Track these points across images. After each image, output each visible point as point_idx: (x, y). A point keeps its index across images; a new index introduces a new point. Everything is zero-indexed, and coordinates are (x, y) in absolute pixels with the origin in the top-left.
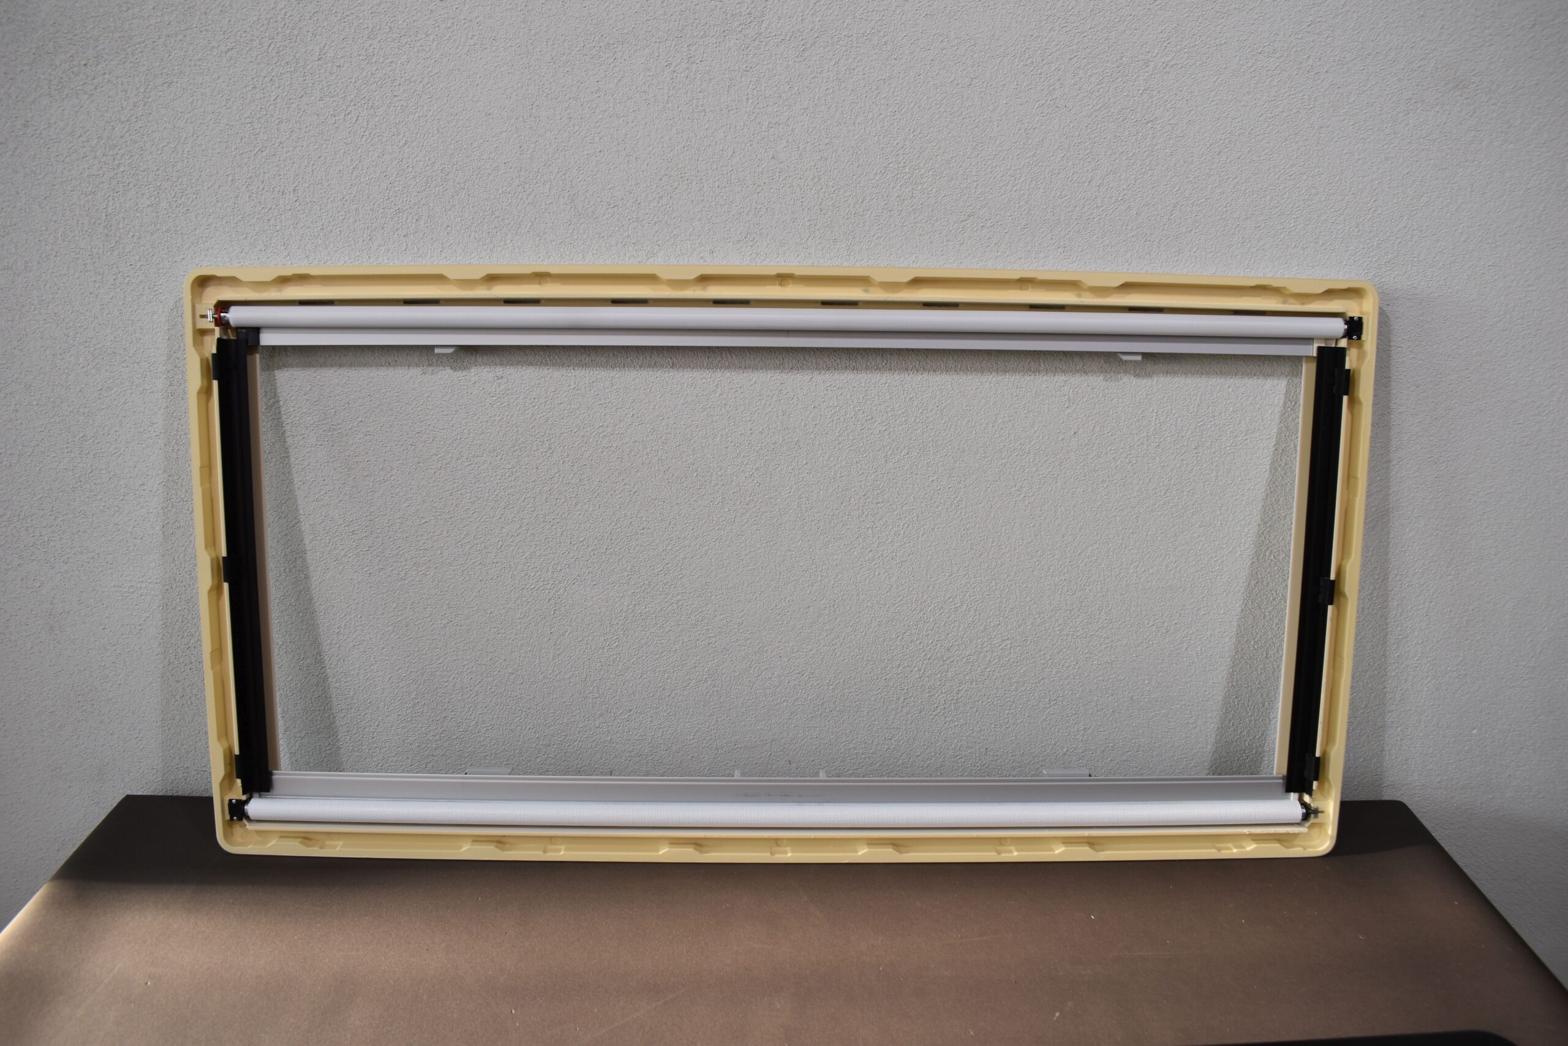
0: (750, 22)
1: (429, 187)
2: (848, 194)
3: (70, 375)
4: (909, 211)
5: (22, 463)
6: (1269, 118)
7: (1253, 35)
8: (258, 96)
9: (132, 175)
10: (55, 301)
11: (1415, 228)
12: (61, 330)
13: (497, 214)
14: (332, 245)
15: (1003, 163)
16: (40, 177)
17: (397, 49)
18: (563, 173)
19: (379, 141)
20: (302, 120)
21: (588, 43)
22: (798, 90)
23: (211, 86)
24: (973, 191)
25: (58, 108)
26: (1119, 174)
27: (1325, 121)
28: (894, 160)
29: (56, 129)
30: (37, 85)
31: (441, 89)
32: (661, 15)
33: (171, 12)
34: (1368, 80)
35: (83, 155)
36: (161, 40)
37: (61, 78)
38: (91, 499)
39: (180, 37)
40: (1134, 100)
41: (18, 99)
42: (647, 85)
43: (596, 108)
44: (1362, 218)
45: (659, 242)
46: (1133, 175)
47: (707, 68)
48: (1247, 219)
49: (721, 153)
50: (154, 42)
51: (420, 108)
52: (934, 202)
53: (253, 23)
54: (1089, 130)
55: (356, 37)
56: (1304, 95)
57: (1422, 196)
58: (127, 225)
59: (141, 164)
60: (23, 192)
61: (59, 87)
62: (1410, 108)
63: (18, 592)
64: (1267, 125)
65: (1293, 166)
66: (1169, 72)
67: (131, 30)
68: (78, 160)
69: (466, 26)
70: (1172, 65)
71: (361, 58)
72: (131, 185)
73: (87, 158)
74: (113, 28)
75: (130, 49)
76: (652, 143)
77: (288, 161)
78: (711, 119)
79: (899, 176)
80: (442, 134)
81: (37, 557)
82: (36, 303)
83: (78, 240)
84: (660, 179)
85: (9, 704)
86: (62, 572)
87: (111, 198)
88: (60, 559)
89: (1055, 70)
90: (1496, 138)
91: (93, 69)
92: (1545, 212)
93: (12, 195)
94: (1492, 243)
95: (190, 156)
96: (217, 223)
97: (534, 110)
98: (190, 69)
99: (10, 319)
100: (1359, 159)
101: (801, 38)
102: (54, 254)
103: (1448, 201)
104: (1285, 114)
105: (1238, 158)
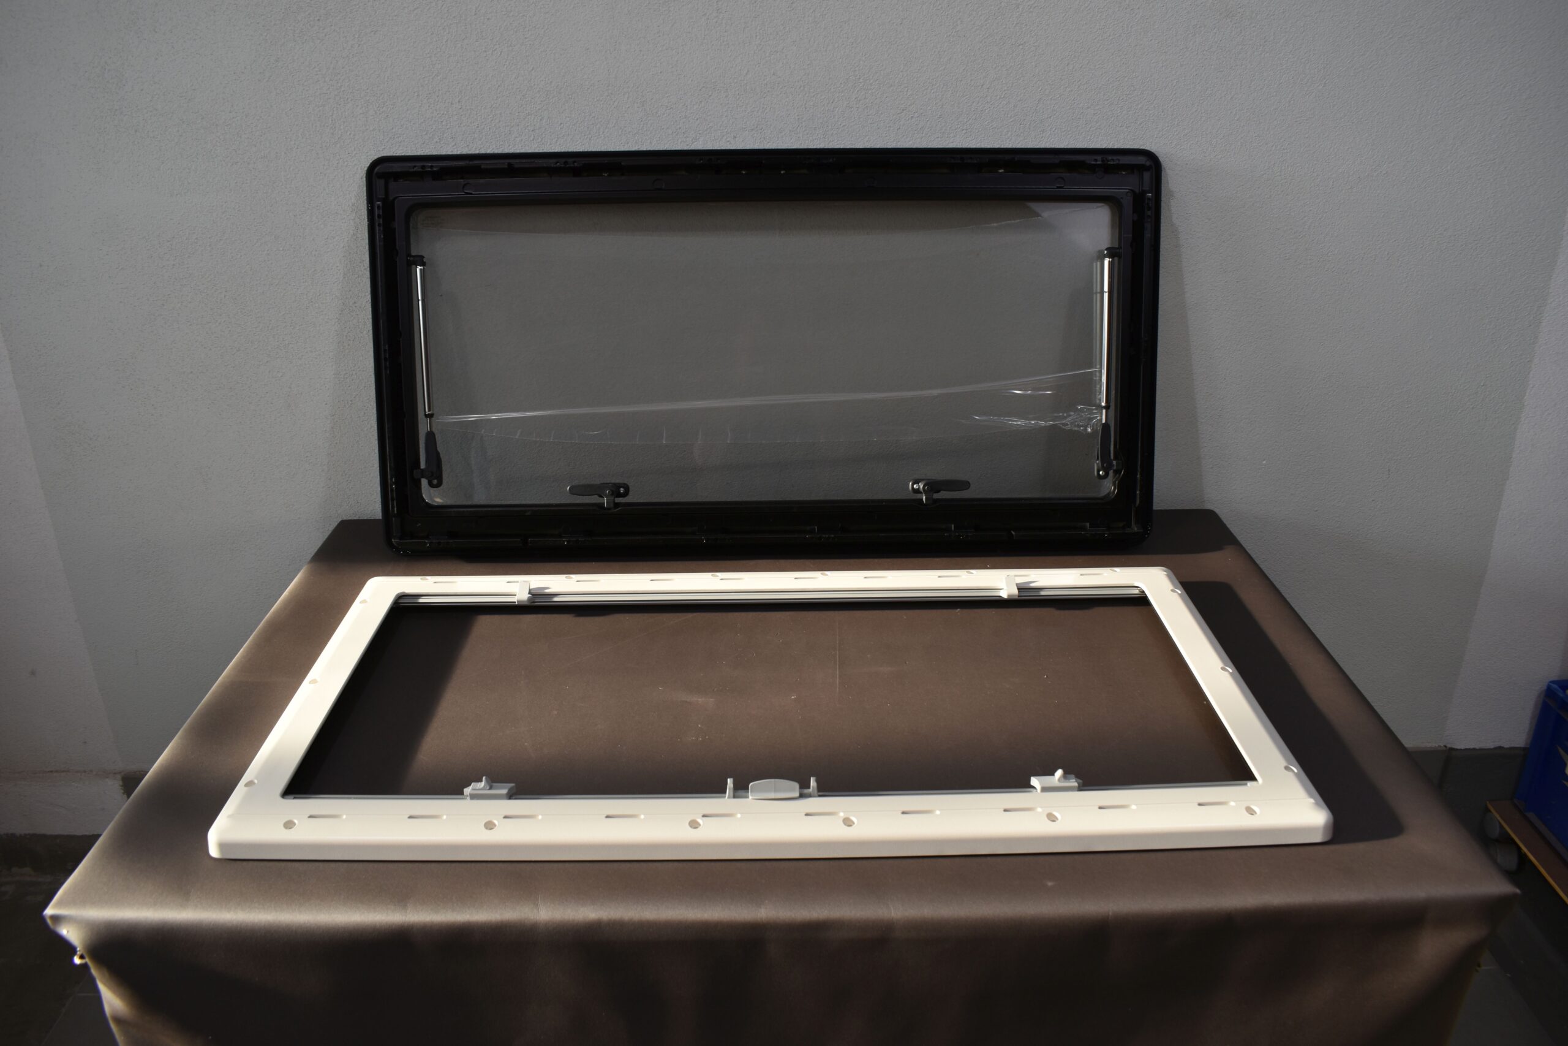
1: (549, 98)
2: (823, 97)
3: (306, 229)
6: (1101, 40)
8: (435, 39)
10: (296, 179)
11: (1203, 112)
12: (300, 198)
13: (593, 115)
14: (484, 138)
15: (924, 75)
16: (287, 95)
18: (636, 87)
19: (515, 68)
20: (464, 54)
22: (789, 29)
24: (905, 93)
25: (300, 49)
26: (1001, 80)
27: (1138, 41)
28: (853, 74)
29: (298, 62)
30: (285, 34)
35: (316, 80)
37: (302, 29)
40: (1010, 31)
41: (272, 43)
42: (691, 28)
45: (700, 132)
46: (1010, 80)
48: (1088, 108)
49: (740, 72)
51: (542, 46)
56: (1124, 24)
57: (1207, 90)
59: (356, 86)
61: (301, 35)
62: (1197, 30)
65: (1118, 72)
68: (313, 83)
71: (503, 13)
72: (349, 100)
79: (856, 85)
81: (281, 356)
82: (283, 180)
83: (313, 138)
84: (700, 90)
86: (298, 366)
88: (296, 356)
90: (1257, 49)
91: (324, 23)
94: (1257, 121)
95: (389, 80)
97: (617, 46)
98: (389, 22)
99: (265, 192)
100: (1162, 66)
102: (296, 147)
103: (1225, 93)
104: (1111, 38)
105: (1081, 67)
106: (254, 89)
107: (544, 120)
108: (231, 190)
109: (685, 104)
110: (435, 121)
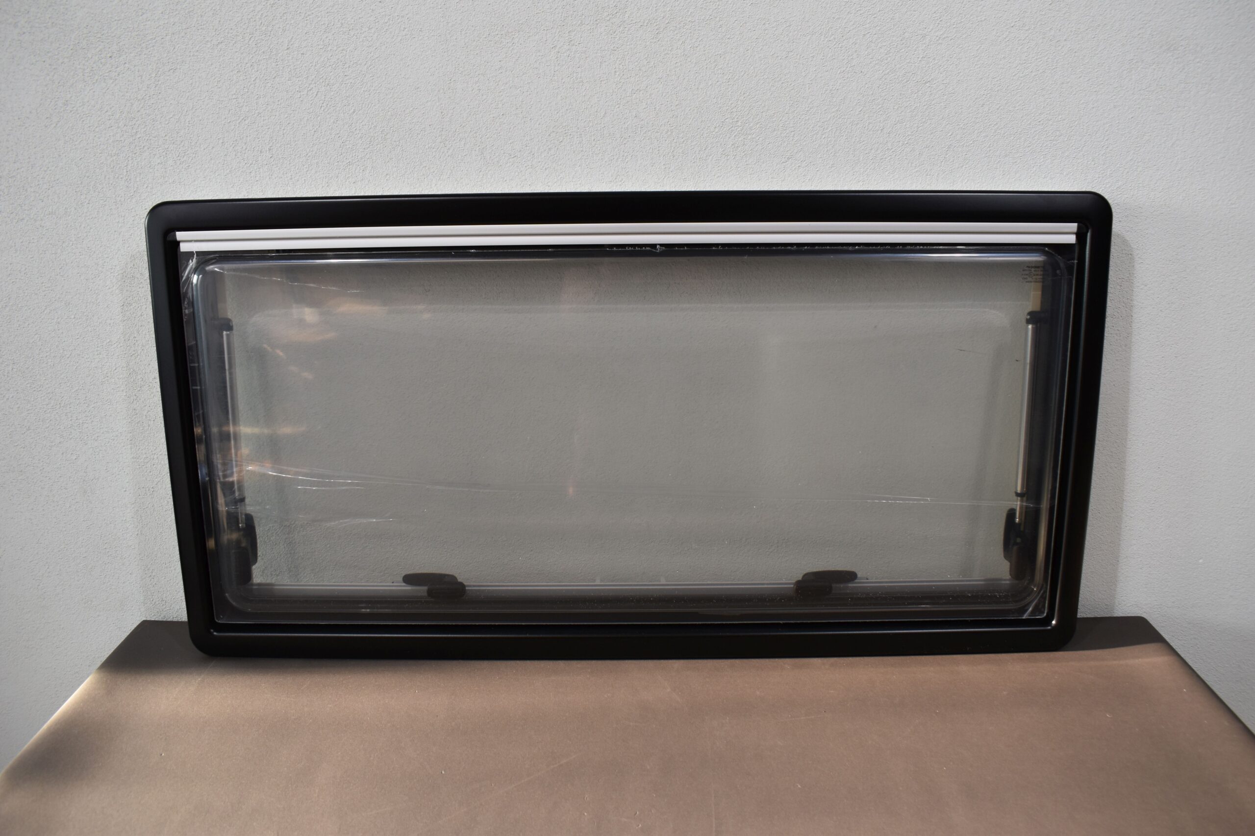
0: (617, 13)
1: (373, 145)
2: (694, 143)
3: (99, 295)
4: (742, 155)
5: (63, 364)
6: (1021, 77)
7: (1006, 13)
8: (241, 78)
9: (146, 140)
10: (88, 238)
11: (1140, 161)
12: (93, 260)
15: (814, 117)
16: (76, 143)
17: (347, 40)
18: (474, 132)
19: (333, 110)
20: (275, 95)
21: (493, 32)
22: (654, 64)
23: (206, 71)
24: (791, 138)
25: (90, 90)
26: (905, 123)
27: (1065, 78)
28: (729, 116)
29: (89, 106)
30: (74, 73)
31: (381, 70)
32: (548, 9)
33: (175, 16)
34: (1098, 45)
35: (109, 126)
36: (167, 37)
37: (92, 68)
38: (115, 391)
39: (183, 34)
40: (915, 66)
41: (60, 84)
42: (538, 63)
43: (499, 81)
44: (1097, 154)
46: (915, 124)
47: (584, 49)
48: (1006, 156)
49: (596, 114)
50: (162, 38)
51: (365, 84)
52: (760, 148)
53: (237, 22)
54: (881, 90)
55: (316, 31)
56: (1048, 58)
57: (1144, 135)
58: (142, 178)
59: (153, 132)
60: (64, 155)
61: (91, 74)
62: (1133, 66)
63: (60, 463)
64: (1019, 83)
65: (1041, 114)
66: (941, 44)
67: (145, 30)
68: (105, 129)
69: (399, 21)
70: (944, 38)
71: (320, 47)
72: (146, 148)
73: (113, 128)
74: (132, 29)
75: (144, 44)
76: (542, 107)
77: (265, 127)
78: (587, 88)
79: (733, 129)
80: (382, 103)
81: (74, 436)
82: (74, 240)
83: (106, 191)
84: (549, 135)
85: (52, 551)
86: (93, 448)
87: (130, 158)
88: (92, 438)
89: (852, 44)
90: (1201, 88)
91: (117, 60)
92: (1243, 146)
93: (55, 157)
94: (1202, 171)
95: (190, 125)
96: (211, 176)
97: (452, 84)
98: (189, 59)
99: (53, 252)
100: (1093, 108)
101: (655, 24)
102: (87, 202)
103: (1165, 139)
104: (1033, 74)
105: (998, 109)
106: (40, 136)
107: (368, 171)
108: (16, 250)
109: (531, 152)
110: (242, 171)
